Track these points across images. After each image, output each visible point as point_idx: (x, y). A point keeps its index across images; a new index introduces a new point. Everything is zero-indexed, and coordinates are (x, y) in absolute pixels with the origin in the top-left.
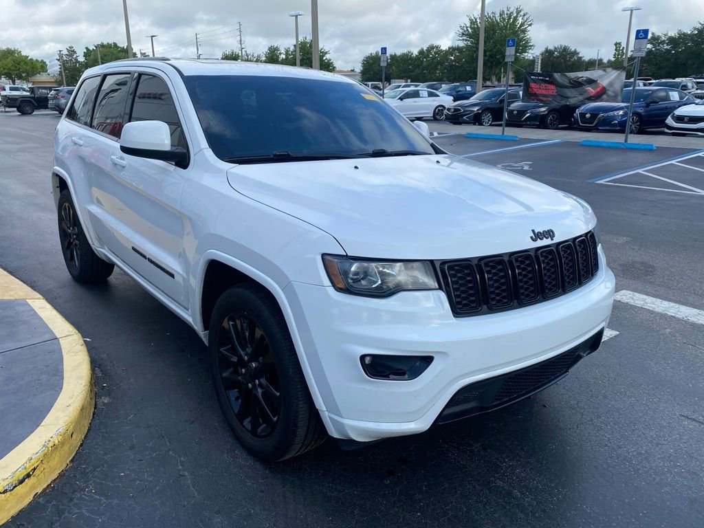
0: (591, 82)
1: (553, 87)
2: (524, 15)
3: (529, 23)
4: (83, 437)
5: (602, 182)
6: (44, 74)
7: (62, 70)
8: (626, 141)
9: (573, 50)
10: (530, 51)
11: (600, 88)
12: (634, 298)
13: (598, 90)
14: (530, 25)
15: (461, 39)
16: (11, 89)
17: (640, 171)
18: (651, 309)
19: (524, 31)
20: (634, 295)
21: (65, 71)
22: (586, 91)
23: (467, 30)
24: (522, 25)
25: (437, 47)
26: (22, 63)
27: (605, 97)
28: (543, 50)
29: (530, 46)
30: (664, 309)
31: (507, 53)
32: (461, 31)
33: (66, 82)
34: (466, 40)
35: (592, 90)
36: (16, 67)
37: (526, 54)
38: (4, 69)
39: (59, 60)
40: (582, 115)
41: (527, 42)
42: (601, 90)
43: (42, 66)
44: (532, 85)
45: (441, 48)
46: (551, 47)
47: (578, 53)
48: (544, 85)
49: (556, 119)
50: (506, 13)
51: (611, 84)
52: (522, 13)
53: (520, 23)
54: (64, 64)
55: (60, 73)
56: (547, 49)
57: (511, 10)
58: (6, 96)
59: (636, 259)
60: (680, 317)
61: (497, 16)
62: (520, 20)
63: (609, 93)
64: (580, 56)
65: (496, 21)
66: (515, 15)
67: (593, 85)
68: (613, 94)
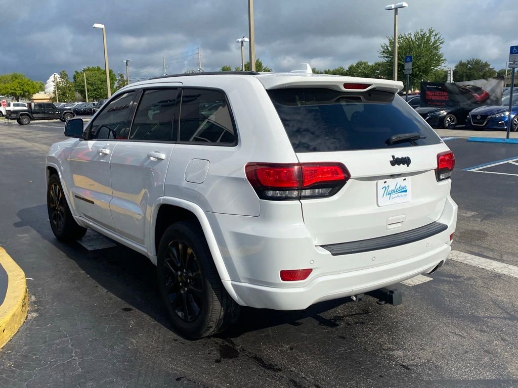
0: (477, 89)
1: (445, 94)
2: (436, 35)
3: (441, 41)
4: (13, 335)
5: (474, 170)
6: (43, 93)
7: (56, 89)
8: (508, 137)
9: (484, 62)
10: (443, 64)
11: (484, 94)
12: (459, 256)
13: (483, 95)
14: (442, 43)
15: (382, 56)
16: (15, 105)
17: (511, 162)
18: (468, 263)
19: (436, 48)
20: (459, 254)
21: (58, 90)
22: (473, 97)
23: (388, 49)
24: (435, 42)
25: (365, 63)
26: (25, 85)
27: (489, 101)
28: (458, 63)
29: (442, 60)
30: (478, 263)
31: (406, 67)
32: (382, 50)
33: (58, 98)
34: (387, 57)
35: (479, 96)
36: (20, 88)
37: (439, 67)
38: (11, 89)
39: (53, 82)
40: (474, 116)
41: (439, 57)
42: (485, 96)
43: (40, 87)
44: (428, 93)
45: (369, 64)
46: (465, 61)
47: (489, 65)
48: (437, 93)
49: (453, 121)
50: (420, 33)
51: (493, 91)
52: (434, 33)
53: (433, 41)
54: (57, 85)
55: (54, 92)
56: (461, 62)
57: (424, 31)
58: (9, 111)
59: (475, 228)
60: (489, 269)
61: (413, 36)
62: (433, 40)
63: (492, 97)
64: (491, 67)
65: (412, 41)
66: (428, 35)
67: (479, 92)
68: (495, 99)
